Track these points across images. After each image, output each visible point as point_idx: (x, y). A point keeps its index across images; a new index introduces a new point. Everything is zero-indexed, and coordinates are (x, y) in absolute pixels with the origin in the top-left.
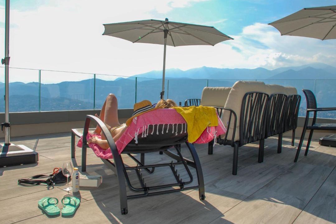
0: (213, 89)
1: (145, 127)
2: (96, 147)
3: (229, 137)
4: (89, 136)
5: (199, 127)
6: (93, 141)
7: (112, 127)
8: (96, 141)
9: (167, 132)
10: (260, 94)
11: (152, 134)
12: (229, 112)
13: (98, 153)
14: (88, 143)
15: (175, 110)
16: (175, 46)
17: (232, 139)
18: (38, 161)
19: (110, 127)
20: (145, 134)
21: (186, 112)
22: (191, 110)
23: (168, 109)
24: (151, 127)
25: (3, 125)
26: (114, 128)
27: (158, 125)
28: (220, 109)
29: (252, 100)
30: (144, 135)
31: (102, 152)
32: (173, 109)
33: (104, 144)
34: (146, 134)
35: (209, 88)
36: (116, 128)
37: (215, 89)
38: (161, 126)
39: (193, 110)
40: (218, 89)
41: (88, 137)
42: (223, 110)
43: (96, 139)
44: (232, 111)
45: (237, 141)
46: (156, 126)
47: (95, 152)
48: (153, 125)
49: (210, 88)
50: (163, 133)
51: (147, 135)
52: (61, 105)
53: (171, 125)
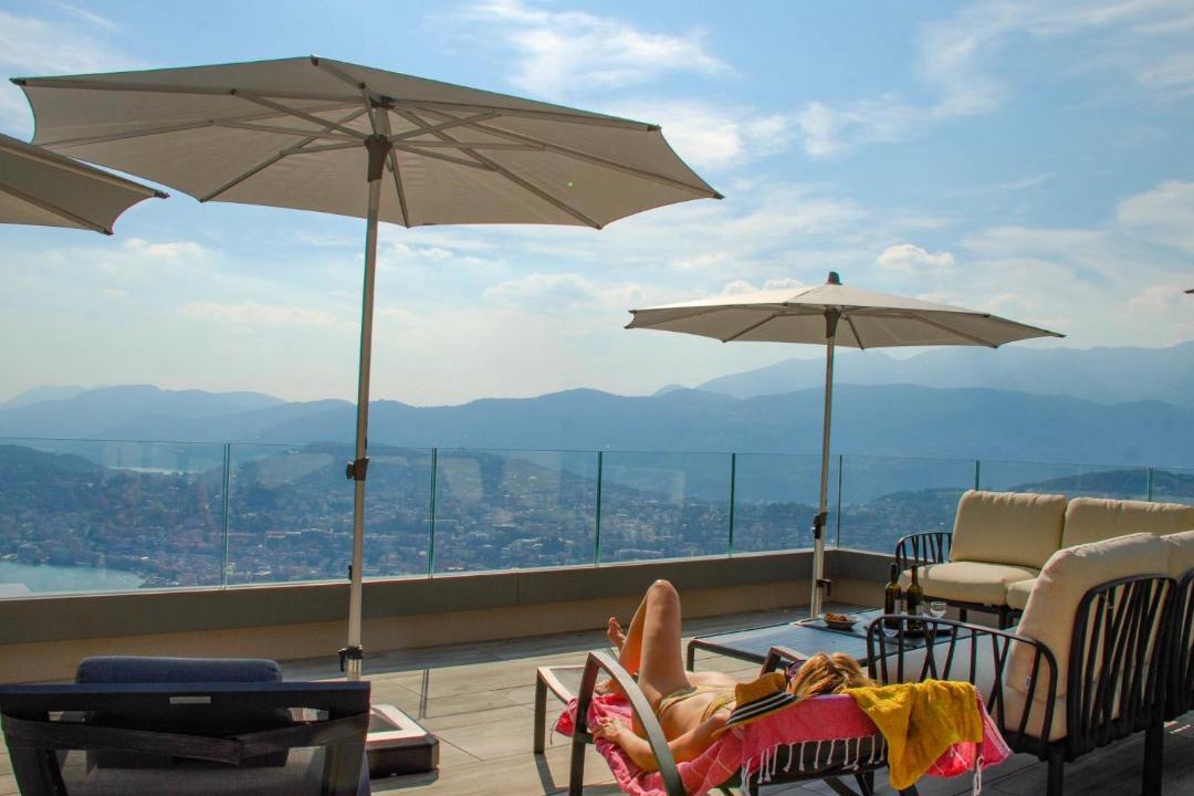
0: (995, 499)
1: (765, 754)
2: (616, 757)
3: (1034, 727)
4: (596, 711)
5: (921, 745)
6: (608, 734)
7: (664, 696)
8: (618, 736)
9: (829, 762)
10: (1142, 585)
11: (786, 769)
12: (1032, 651)
13: (623, 779)
14: (589, 731)
15: (853, 698)
16: (863, 348)
17: (1043, 732)
18: (438, 763)
19: (657, 695)
20: (767, 774)
21: (886, 706)
22: (900, 697)
23: (832, 696)
24: (783, 749)
25: (343, 654)
26: (670, 700)
27: (803, 746)
28: (1004, 639)
29: (1110, 612)
30: (764, 776)
31: (635, 779)
32: (846, 695)
33: (641, 754)
34: (770, 770)
35: (981, 497)
36: (678, 701)
37: (1001, 501)
38: (811, 746)
39: (907, 696)
40: (1012, 500)
41: (593, 715)
42: (1013, 643)
43: (616, 730)
44: (1041, 650)
45: (1059, 742)
46: (797, 747)
47: (616, 772)
48: (788, 747)
49: (985, 494)
50: (816, 767)
51: (773, 773)
52: (468, 479)
53: (840, 744)
